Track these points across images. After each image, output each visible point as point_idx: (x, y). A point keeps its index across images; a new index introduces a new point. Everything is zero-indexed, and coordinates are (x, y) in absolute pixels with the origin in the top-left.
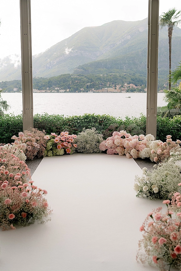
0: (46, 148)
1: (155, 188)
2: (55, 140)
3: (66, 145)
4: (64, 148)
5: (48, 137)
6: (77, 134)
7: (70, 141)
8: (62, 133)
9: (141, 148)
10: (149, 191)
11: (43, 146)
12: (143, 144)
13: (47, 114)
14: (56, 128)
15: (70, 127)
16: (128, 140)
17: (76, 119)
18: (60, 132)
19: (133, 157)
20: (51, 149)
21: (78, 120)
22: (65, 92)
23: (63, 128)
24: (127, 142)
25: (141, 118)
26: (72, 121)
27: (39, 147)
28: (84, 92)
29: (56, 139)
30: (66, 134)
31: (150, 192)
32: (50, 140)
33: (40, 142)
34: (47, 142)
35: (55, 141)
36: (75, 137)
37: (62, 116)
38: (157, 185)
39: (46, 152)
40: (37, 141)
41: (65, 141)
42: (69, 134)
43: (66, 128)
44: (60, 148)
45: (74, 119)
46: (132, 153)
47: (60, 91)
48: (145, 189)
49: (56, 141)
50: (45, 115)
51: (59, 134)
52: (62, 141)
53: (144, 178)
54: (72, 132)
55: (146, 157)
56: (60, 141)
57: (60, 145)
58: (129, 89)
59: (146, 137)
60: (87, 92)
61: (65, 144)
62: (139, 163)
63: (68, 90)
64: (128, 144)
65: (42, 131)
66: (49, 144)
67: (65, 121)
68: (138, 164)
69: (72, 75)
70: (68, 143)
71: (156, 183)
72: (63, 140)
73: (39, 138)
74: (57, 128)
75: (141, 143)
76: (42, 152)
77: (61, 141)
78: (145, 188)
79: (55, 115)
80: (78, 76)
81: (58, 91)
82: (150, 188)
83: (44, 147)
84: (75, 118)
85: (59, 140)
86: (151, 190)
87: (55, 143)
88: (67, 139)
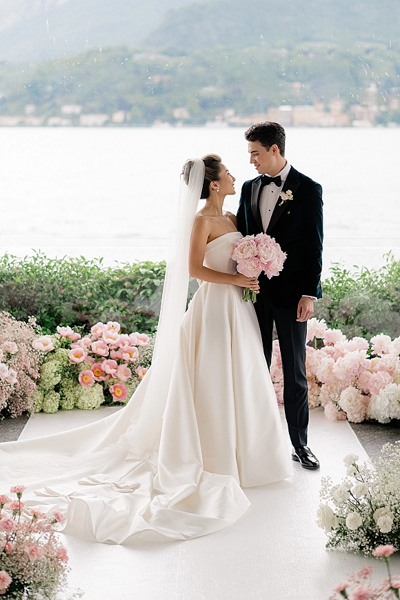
0: (38, 382)
1: (382, 518)
2: (70, 354)
3: (110, 371)
4: (102, 383)
5: (46, 341)
6: (150, 330)
7: (126, 357)
8: (98, 328)
9: (375, 385)
10: (368, 530)
11: (28, 375)
12: (382, 368)
13: (40, 255)
14: (76, 309)
15: (126, 304)
16: (331, 354)
17: (147, 275)
18: (87, 322)
19: (349, 416)
20: (57, 388)
21: (152, 278)
22: (106, 124)
23: (101, 308)
24: (327, 360)
25: (386, 272)
26: (133, 282)
27: (15, 381)
28: (188, 123)
29: (76, 348)
30: (110, 332)
31: (370, 535)
32: (53, 352)
33: (20, 361)
34: (44, 362)
35: (72, 357)
36: (142, 343)
37: (97, 263)
38: (388, 508)
39: (39, 396)
40: (9, 356)
41: (108, 358)
42: (123, 331)
43: (111, 310)
44: (89, 383)
45: (140, 273)
46: (343, 403)
47: (85, 119)
48: (353, 522)
49: (77, 357)
50: (35, 259)
51: (86, 331)
52: (97, 357)
53: (348, 487)
54: (132, 321)
55: (393, 415)
56: (90, 358)
57: (87, 373)
58: (385, 113)
59: (395, 346)
60: (202, 123)
61: (107, 366)
62: (367, 438)
63: (119, 116)
64: (330, 368)
65: (27, 322)
66: (52, 367)
67: (109, 279)
68: (362, 441)
69: (138, 52)
70: (119, 363)
71: (385, 503)
72: (103, 352)
73: (14, 349)
74: (78, 309)
75: (377, 367)
76: (24, 396)
77: (93, 355)
78: (351, 520)
79: (71, 259)
80: (165, 53)
81: (75, 121)
82: (369, 518)
83: (33, 379)
84: (143, 271)
85: (85, 354)
86: (371, 525)
87: (71, 363)
88: (113, 348)
